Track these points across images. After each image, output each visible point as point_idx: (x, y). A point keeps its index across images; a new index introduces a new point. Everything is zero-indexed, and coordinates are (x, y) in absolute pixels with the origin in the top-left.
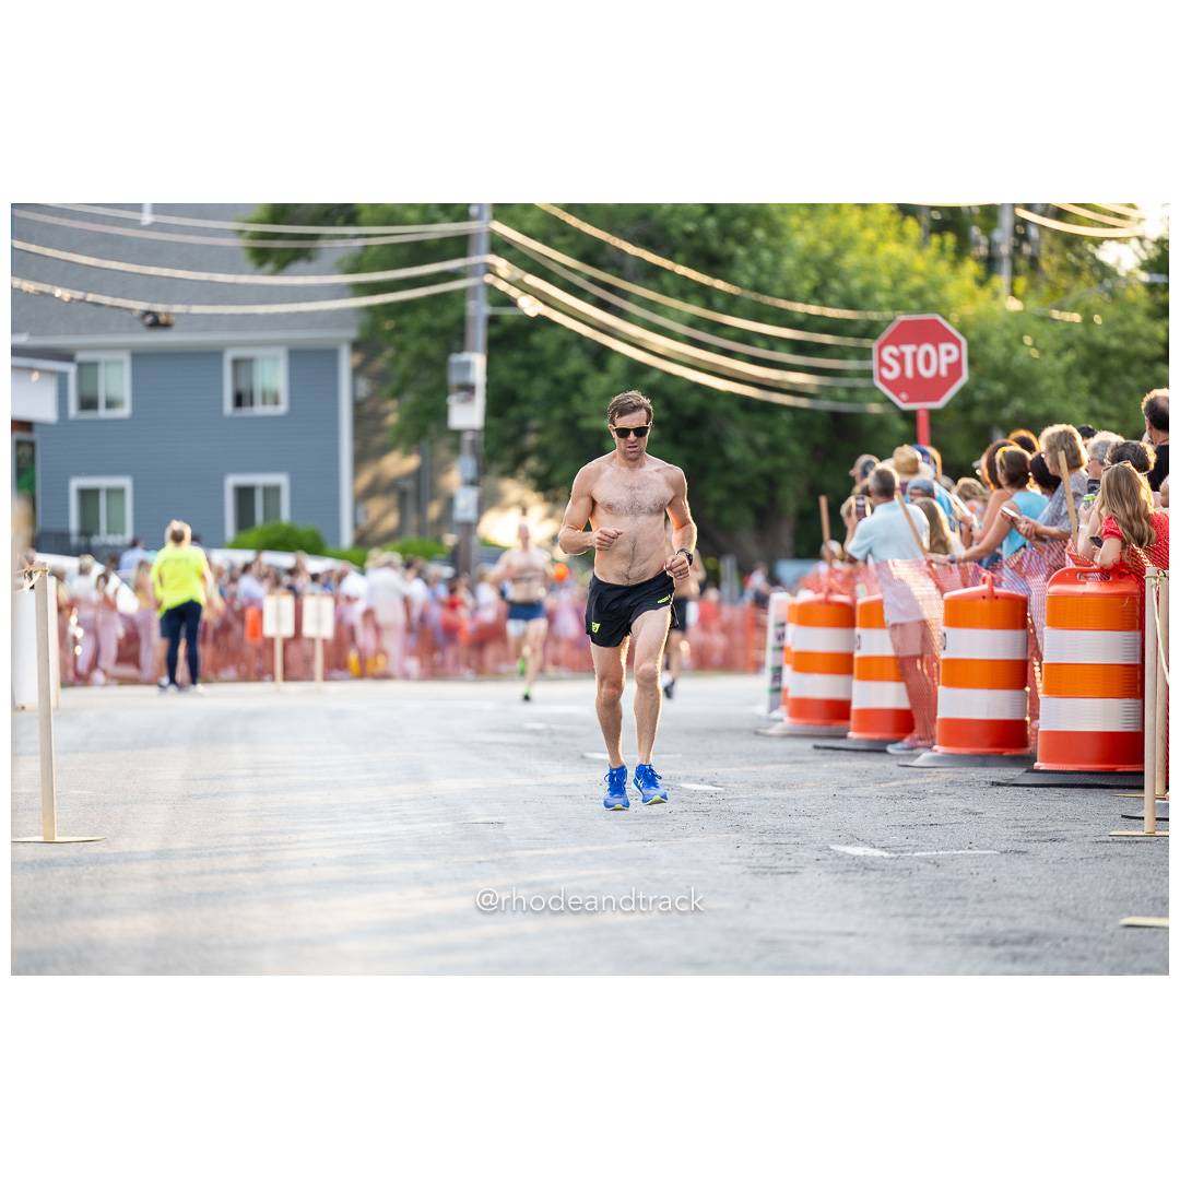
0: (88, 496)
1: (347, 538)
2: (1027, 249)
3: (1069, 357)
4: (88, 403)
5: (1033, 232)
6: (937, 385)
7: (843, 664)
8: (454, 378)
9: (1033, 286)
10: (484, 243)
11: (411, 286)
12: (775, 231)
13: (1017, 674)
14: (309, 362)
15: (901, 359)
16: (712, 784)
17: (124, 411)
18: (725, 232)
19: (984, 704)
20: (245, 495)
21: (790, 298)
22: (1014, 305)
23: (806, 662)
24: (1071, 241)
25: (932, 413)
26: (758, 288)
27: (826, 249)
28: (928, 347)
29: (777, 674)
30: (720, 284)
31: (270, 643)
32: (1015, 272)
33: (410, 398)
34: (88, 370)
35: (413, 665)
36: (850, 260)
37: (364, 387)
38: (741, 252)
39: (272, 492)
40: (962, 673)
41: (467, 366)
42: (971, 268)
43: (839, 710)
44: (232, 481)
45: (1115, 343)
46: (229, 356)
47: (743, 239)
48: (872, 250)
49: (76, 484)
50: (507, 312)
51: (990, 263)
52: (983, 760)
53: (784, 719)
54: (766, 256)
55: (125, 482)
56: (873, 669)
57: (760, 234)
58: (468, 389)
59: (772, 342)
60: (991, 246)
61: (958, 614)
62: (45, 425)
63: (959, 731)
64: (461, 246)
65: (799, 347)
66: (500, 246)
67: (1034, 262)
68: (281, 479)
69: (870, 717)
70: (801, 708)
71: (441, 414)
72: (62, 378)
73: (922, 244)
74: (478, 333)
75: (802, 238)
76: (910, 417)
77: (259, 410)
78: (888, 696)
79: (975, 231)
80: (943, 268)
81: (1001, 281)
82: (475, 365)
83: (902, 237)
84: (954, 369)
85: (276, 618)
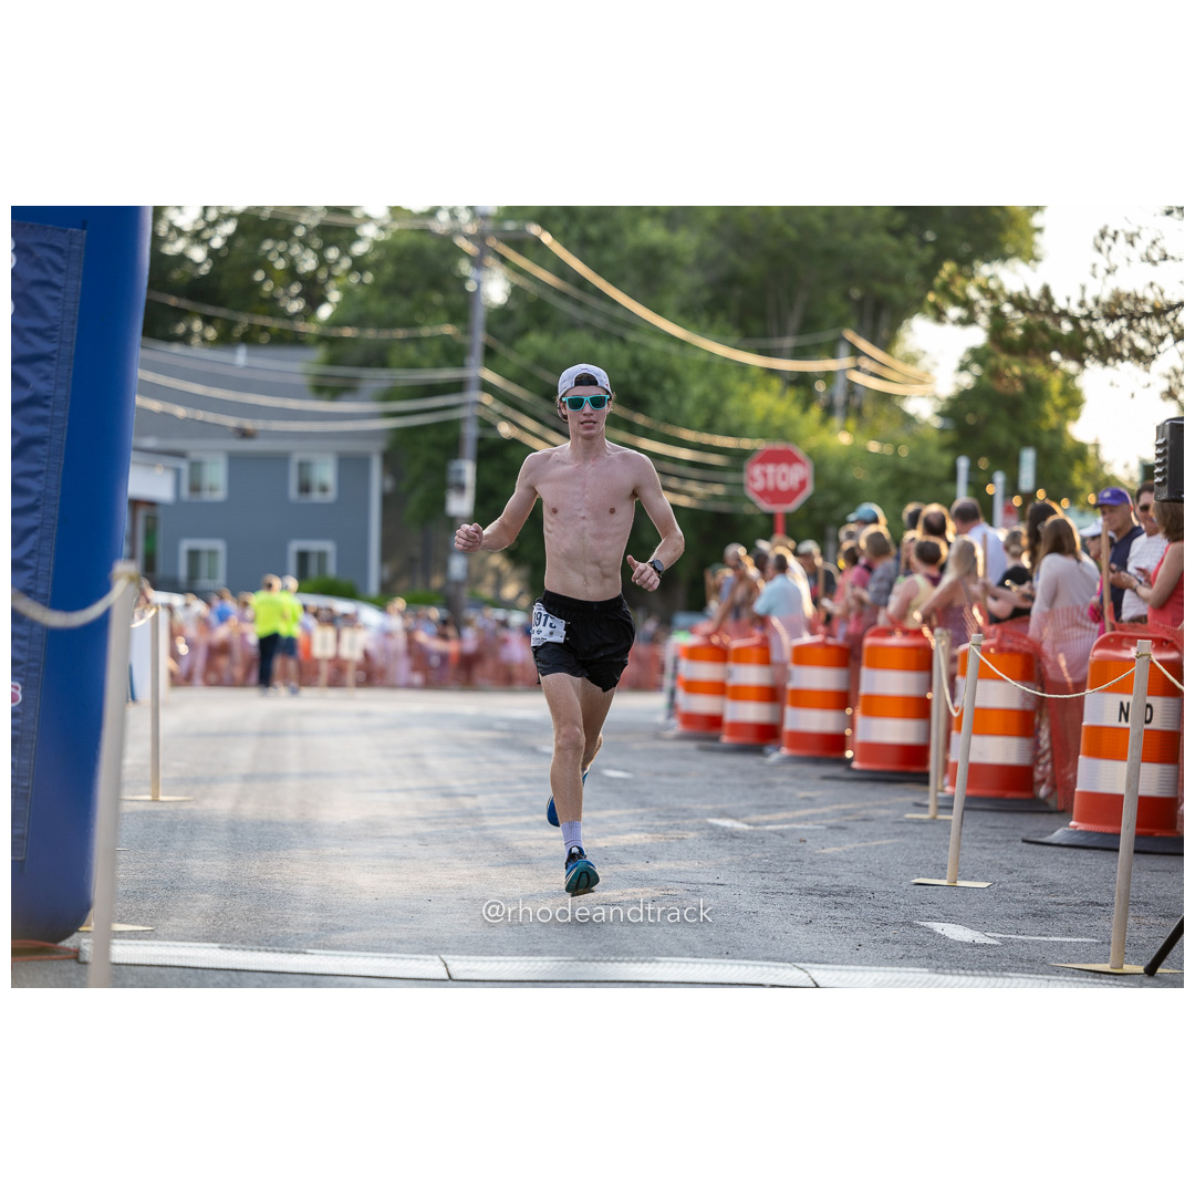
0: (194, 555)
1: (374, 588)
2: (855, 401)
3: (883, 477)
4: (196, 488)
5: (860, 390)
6: (788, 495)
7: (719, 689)
8: (452, 478)
9: (859, 427)
10: (474, 385)
11: (422, 413)
12: (678, 381)
13: (842, 700)
14: (352, 466)
15: (765, 475)
16: (625, 770)
17: (220, 495)
18: (645, 381)
19: (818, 721)
20: (303, 557)
21: (688, 427)
22: (844, 439)
23: (693, 687)
24: (885, 397)
25: (787, 516)
26: (668, 421)
27: (714, 397)
28: (784, 468)
29: (673, 694)
30: (640, 419)
31: (317, 661)
32: (847, 415)
33: (420, 493)
34: (196, 466)
35: (417, 678)
36: (732, 404)
37: (389, 484)
38: (654, 396)
39: (322, 555)
40: (803, 699)
41: (460, 472)
42: (816, 412)
43: (715, 722)
44: (295, 546)
45: (915, 468)
46: (296, 459)
47: (658, 387)
48: (746, 397)
49: (186, 545)
50: (490, 435)
51: (829, 410)
52: (816, 761)
53: (676, 727)
54: (673, 401)
55: (219, 545)
56: (738, 693)
57: (669, 385)
58: (461, 488)
59: (676, 461)
60: (831, 398)
61: (802, 656)
62: (165, 506)
63: (799, 739)
64: (458, 387)
65: (693, 464)
66: (486, 387)
67: (859, 412)
68: (328, 546)
69: (737, 727)
70: (689, 719)
71: (441, 503)
72: (177, 472)
73: (782, 395)
74: (469, 447)
75: (697, 390)
76: (770, 517)
77: (316, 496)
78: (752, 712)
79: (820, 387)
80: (795, 412)
81: (836, 421)
82: (467, 470)
83: (768, 389)
84: (803, 484)
85: (322, 644)
